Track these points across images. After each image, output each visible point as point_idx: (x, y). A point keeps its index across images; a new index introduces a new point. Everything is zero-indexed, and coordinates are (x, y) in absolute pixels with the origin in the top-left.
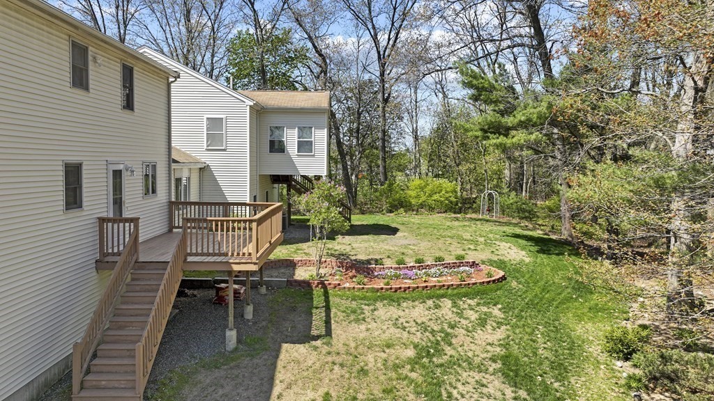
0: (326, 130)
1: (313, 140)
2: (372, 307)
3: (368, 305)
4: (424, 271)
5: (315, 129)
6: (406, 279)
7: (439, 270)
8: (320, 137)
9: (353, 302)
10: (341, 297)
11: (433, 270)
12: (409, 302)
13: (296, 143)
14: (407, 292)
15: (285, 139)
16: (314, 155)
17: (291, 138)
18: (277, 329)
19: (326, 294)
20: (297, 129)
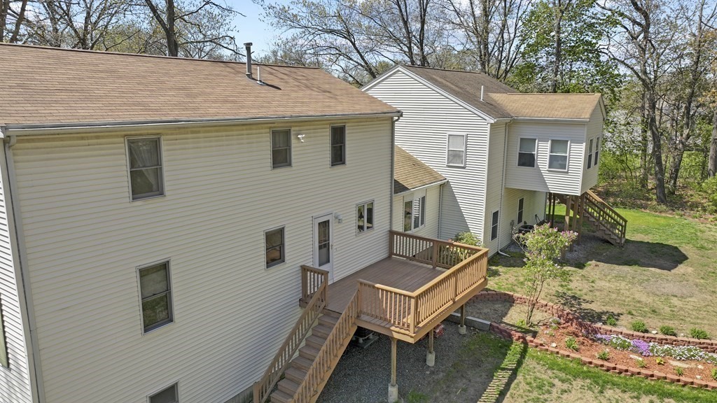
0: (585, 144)
1: (567, 155)
2: (565, 386)
3: (563, 381)
4: (666, 347)
5: (571, 143)
6: (635, 352)
7: (690, 350)
8: (577, 153)
9: (549, 372)
10: (539, 359)
11: (678, 350)
12: (618, 391)
13: (548, 157)
14: (623, 375)
15: (535, 153)
16: (567, 173)
17: (543, 152)
18: (448, 387)
19: (524, 352)
20: (550, 142)
